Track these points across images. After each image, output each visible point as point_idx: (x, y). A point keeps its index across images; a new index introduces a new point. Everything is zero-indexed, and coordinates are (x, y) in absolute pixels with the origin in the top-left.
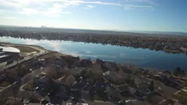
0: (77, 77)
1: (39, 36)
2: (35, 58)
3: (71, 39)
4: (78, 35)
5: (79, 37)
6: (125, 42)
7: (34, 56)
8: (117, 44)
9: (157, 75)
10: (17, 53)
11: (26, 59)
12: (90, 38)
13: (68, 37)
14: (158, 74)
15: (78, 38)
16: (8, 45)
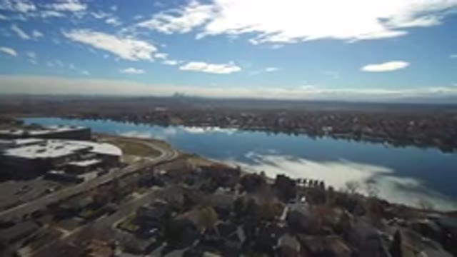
0: (223, 213)
1: (166, 117)
2: (148, 169)
3: (236, 124)
4: (253, 115)
5: (255, 119)
6: (369, 130)
7: (146, 163)
8: (347, 135)
9: (426, 221)
10: (117, 157)
11: (131, 168)
12: (281, 120)
13: (229, 119)
14: (430, 218)
15: (251, 121)
16: (104, 140)
